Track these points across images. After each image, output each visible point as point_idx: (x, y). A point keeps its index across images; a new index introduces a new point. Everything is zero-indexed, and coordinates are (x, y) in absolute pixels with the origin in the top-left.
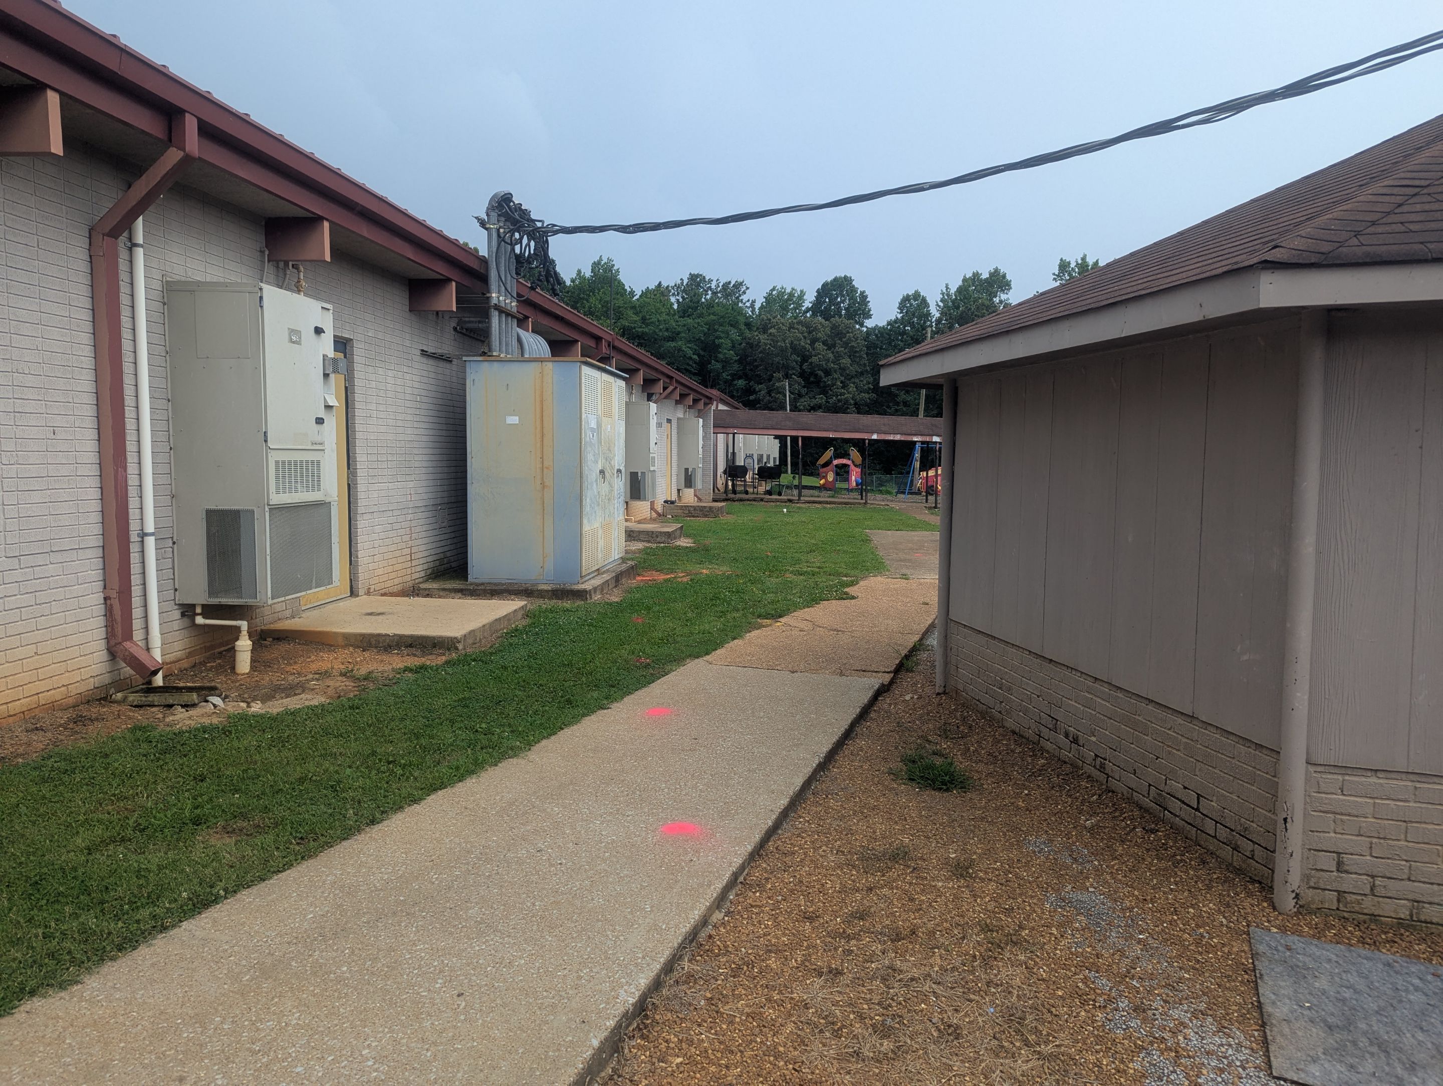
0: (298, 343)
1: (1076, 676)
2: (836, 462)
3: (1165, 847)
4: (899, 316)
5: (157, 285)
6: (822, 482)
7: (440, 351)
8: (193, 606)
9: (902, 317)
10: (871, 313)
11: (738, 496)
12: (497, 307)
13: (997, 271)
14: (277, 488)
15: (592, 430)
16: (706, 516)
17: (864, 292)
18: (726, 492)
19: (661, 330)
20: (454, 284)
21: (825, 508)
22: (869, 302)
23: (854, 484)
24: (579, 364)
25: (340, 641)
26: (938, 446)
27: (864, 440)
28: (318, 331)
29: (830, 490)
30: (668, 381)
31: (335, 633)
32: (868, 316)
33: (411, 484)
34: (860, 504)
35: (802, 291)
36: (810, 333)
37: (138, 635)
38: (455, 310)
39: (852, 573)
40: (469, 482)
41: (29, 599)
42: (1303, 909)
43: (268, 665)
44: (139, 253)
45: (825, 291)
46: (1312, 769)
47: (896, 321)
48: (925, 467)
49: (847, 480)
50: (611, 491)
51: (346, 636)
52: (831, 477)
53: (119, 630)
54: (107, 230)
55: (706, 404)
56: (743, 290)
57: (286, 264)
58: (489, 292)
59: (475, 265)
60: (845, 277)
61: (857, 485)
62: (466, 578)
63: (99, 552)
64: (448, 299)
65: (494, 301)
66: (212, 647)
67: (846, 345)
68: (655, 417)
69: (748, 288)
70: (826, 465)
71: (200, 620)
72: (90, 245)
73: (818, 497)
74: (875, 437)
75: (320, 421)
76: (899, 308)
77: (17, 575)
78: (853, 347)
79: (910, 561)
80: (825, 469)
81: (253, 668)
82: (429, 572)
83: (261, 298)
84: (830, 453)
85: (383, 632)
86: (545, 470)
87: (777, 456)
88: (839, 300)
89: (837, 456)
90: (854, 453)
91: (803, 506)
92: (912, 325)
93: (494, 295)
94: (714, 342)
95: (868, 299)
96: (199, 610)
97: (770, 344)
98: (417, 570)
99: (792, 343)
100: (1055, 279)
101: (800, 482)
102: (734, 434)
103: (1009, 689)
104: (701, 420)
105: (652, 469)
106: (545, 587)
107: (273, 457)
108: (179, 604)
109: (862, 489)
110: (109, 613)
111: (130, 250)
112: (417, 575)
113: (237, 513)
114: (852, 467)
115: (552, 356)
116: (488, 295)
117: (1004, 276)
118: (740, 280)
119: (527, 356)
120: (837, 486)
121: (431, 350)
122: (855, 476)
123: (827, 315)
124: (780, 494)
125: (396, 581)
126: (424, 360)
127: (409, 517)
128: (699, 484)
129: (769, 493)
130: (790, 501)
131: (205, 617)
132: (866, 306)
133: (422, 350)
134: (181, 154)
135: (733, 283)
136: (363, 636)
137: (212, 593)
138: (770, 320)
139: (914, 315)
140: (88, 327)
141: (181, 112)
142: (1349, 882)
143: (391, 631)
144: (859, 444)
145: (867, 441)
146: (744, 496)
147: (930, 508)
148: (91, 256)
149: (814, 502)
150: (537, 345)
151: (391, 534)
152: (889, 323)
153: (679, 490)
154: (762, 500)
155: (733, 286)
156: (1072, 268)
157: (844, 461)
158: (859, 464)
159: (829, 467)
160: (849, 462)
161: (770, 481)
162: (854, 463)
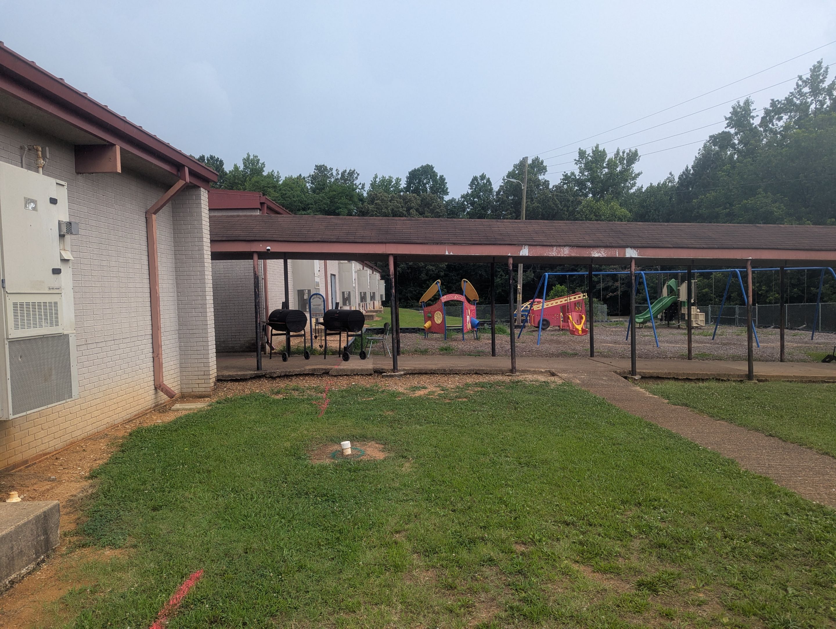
2: (445, 298)
4: (470, 191)
6: (428, 324)
9: (472, 192)
10: (448, 191)
13: (537, 159)
17: (443, 176)
22: (446, 183)
23: (469, 326)
32: (447, 194)
35: (397, 179)
36: (406, 203)
45: (414, 176)
47: (467, 194)
48: (524, 301)
52: (438, 318)
56: (355, 176)
60: (428, 165)
61: (473, 326)
67: (432, 211)
69: (358, 175)
74: (525, 252)
76: (470, 185)
78: (438, 212)
80: (431, 307)
84: (435, 287)
87: (383, 292)
88: (425, 181)
89: (446, 290)
90: (467, 286)
92: (479, 197)
95: (445, 181)
97: (376, 211)
99: (393, 210)
100: (576, 163)
114: (466, 304)
117: (542, 162)
118: (353, 169)
120: (447, 327)
122: (469, 316)
123: (416, 191)
124: (363, 356)
129: (345, 354)
130: (378, 372)
132: (444, 186)
135: (348, 171)
138: (376, 195)
139: (480, 190)
145: (511, 261)
152: (462, 197)
154: (326, 373)
155: (349, 173)
156: (588, 155)
157: (456, 297)
158: (474, 300)
159: (436, 306)
160: (461, 298)
161: (344, 334)
162: (467, 298)
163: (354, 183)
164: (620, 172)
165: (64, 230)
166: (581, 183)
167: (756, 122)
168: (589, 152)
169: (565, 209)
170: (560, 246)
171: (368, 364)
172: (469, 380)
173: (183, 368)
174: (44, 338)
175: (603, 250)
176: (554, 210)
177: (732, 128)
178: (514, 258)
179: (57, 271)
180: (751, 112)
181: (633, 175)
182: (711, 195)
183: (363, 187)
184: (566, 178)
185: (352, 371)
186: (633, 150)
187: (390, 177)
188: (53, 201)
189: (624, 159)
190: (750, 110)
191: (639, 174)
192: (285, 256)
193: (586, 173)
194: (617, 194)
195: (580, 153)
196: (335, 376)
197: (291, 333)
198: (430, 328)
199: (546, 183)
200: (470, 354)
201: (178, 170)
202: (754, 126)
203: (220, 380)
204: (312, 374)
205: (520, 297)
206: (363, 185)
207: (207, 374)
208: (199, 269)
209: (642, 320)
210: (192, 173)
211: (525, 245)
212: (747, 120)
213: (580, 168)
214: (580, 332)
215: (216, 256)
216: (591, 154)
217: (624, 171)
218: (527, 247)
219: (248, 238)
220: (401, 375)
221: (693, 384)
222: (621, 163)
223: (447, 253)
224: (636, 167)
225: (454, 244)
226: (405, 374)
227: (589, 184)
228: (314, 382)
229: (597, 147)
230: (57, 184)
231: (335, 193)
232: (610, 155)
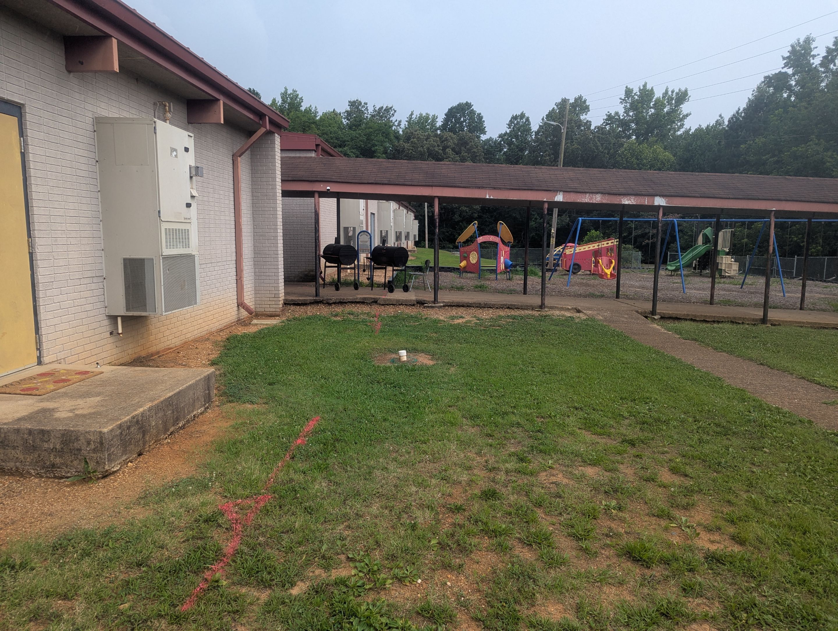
2: (481, 239)
4: (508, 131)
6: (463, 264)
9: (511, 132)
10: (486, 129)
13: (579, 97)
17: (480, 114)
22: (484, 121)
23: (502, 267)
29: (473, 274)
32: (484, 133)
35: (434, 115)
36: (442, 142)
45: (452, 113)
47: (506, 133)
49: (494, 261)
52: (474, 258)
56: (392, 113)
60: (467, 103)
61: (506, 267)
67: (469, 151)
69: (395, 111)
74: (559, 198)
76: (509, 125)
78: (474, 152)
80: (467, 248)
84: (472, 228)
87: (417, 233)
88: (462, 119)
89: (482, 232)
90: (503, 228)
91: (441, 315)
92: (517, 137)
94: (370, 149)
95: (483, 119)
97: (412, 150)
99: (428, 149)
100: (621, 102)
114: (501, 245)
117: (585, 101)
118: (390, 106)
122: (503, 259)
123: (452, 130)
124: (406, 289)
129: (390, 286)
130: (421, 303)
132: (482, 124)
135: (384, 108)
138: (412, 133)
139: (519, 130)
145: (546, 206)
149: (459, 305)
152: (500, 136)
154: (375, 302)
155: (385, 110)
156: (635, 94)
157: (491, 238)
158: (509, 242)
159: (473, 246)
160: (496, 239)
161: (390, 268)
162: (502, 240)
163: (391, 119)
164: (667, 113)
165: (194, 173)
166: (625, 124)
167: (816, 62)
168: (636, 90)
169: (606, 151)
170: (592, 193)
171: (411, 296)
172: (502, 313)
173: (257, 291)
174: (181, 256)
175: (633, 197)
176: (595, 152)
177: (789, 68)
178: (549, 203)
179: (189, 205)
180: (812, 51)
181: (681, 116)
182: (760, 140)
183: (399, 125)
184: (610, 118)
185: (398, 301)
186: (683, 89)
187: (427, 114)
188: (187, 150)
189: (672, 99)
190: (811, 49)
191: (687, 115)
192: (339, 196)
193: (631, 114)
194: (663, 137)
195: (626, 92)
196: (383, 305)
197: (342, 266)
198: (465, 268)
199: (588, 124)
200: (502, 292)
201: (261, 119)
202: (814, 66)
203: (287, 303)
204: (362, 302)
205: (553, 241)
206: (400, 122)
207: (276, 296)
208: (272, 205)
209: (674, 268)
210: (272, 122)
211: (560, 191)
212: (807, 59)
213: (625, 107)
214: (609, 276)
215: (286, 194)
216: (638, 93)
217: (672, 112)
218: (561, 193)
219: (310, 179)
220: (441, 307)
221: (708, 325)
222: (670, 103)
223: (488, 197)
224: (685, 108)
225: (495, 188)
226: (444, 306)
227: (633, 125)
228: (366, 309)
229: (645, 86)
230: (189, 136)
231: (371, 130)
232: (658, 94)
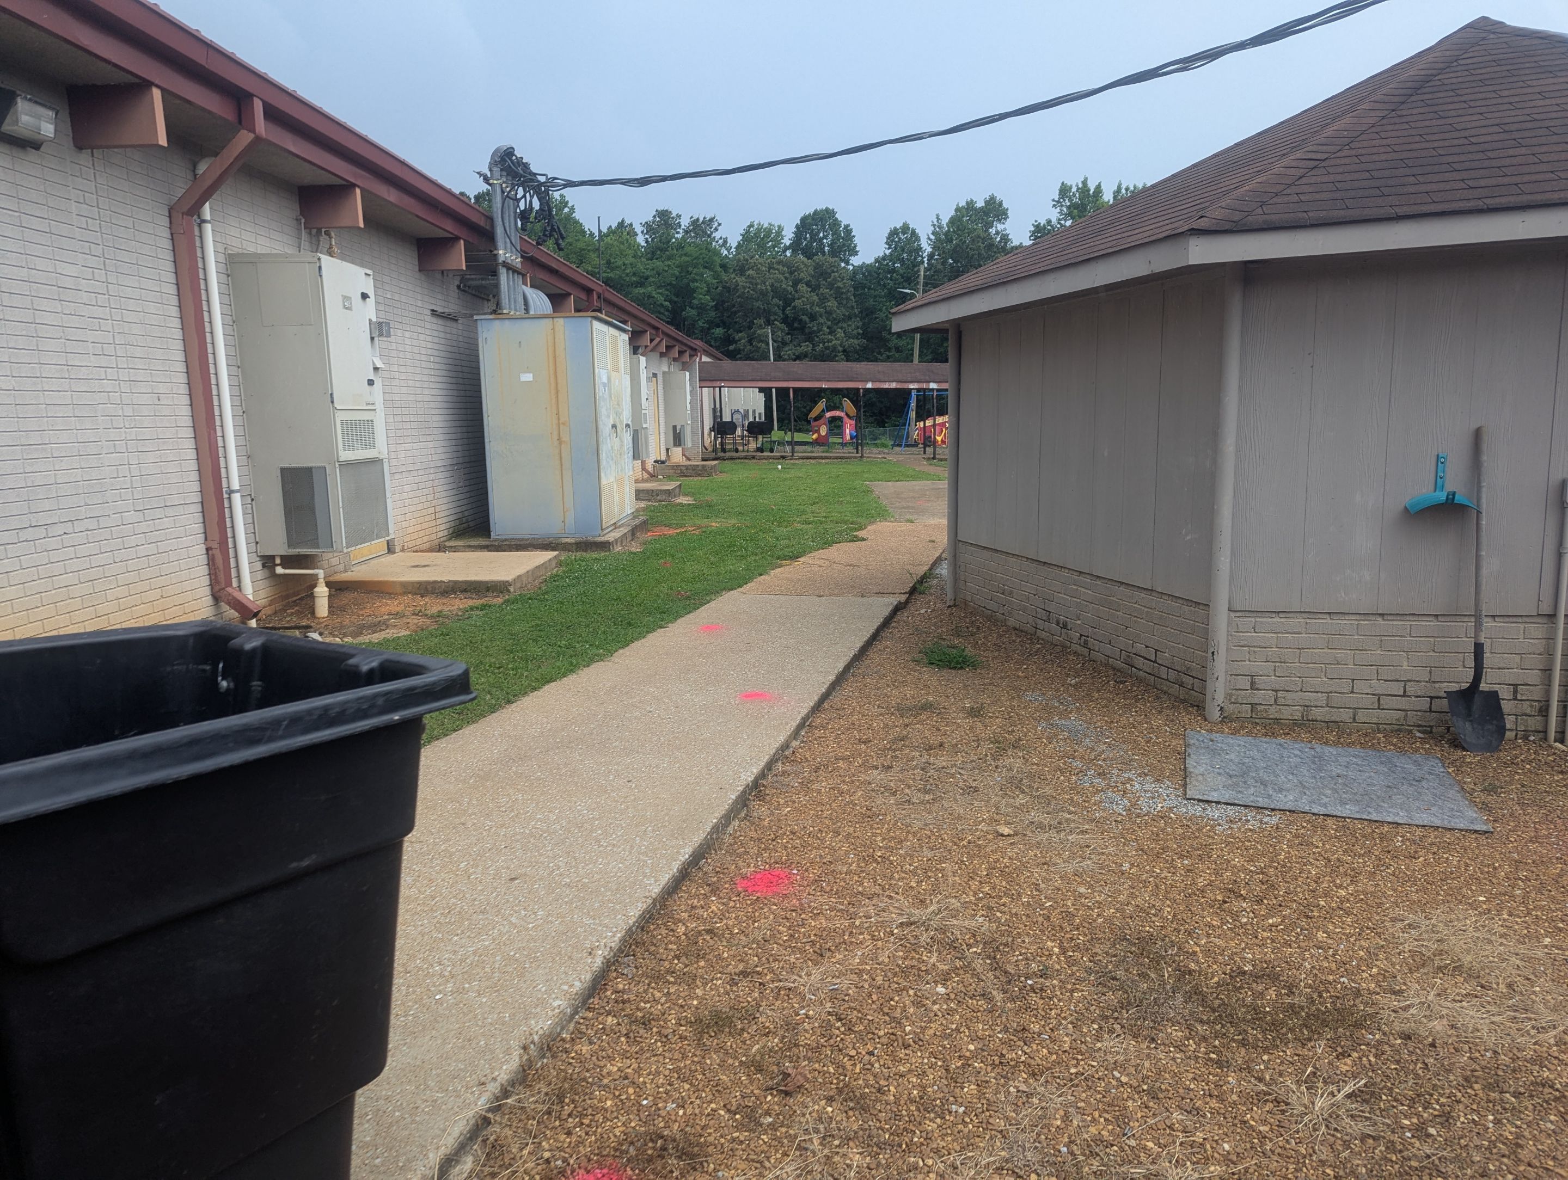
0: (349, 309)
1: (1065, 573)
2: (828, 415)
3: (1130, 691)
4: (888, 252)
5: (222, 258)
6: (815, 436)
7: (447, 310)
8: (272, 558)
9: (891, 254)
10: (858, 249)
11: (728, 455)
12: (505, 264)
13: (993, 198)
14: (344, 446)
15: (604, 385)
16: (699, 475)
17: (848, 225)
18: (715, 450)
19: (627, 275)
20: (462, 242)
21: (820, 463)
22: (854, 236)
23: (848, 437)
24: (590, 319)
25: (399, 589)
26: (935, 393)
27: (858, 389)
28: (364, 296)
29: (823, 444)
30: (654, 332)
31: (393, 582)
32: (856, 253)
33: (431, 445)
34: (856, 457)
35: (779, 227)
36: (791, 273)
37: (235, 584)
38: (464, 268)
39: (859, 520)
40: (486, 440)
41: (151, 549)
42: (1225, 719)
43: (343, 609)
44: (208, 228)
45: (805, 226)
46: (1232, 615)
47: (884, 258)
48: (921, 417)
49: (841, 434)
50: (622, 446)
51: (404, 585)
52: (824, 431)
53: (221, 576)
54: (185, 209)
55: (691, 356)
56: (713, 226)
57: (319, 230)
58: (496, 249)
59: (482, 222)
60: (827, 210)
61: (851, 438)
62: (489, 536)
63: (198, 508)
64: (458, 259)
65: (501, 259)
66: (287, 597)
67: (831, 286)
68: (645, 371)
69: (719, 225)
70: (816, 419)
71: (280, 570)
72: (171, 223)
73: (812, 452)
74: (869, 385)
75: (371, 382)
76: (887, 243)
77: (143, 527)
78: (839, 288)
79: (913, 508)
80: (816, 423)
81: (329, 612)
82: (451, 530)
83: (320, 268)
84: (822, 405)
85: (439, 579)
86: (562, 426)
87: (763, 411)
88: (821, 235)
89: (829, 408)
90: (847, 403)
91: (797, 462)
92: (902, 261)
93: (501, 252)
94: (687, 286)
95: (853, 234)
96: (278, 561)
97: (749, 288)
98: (440, 528)
99: (772, 285)
100: (1054, 205)
101: (793, 438)
102: (720, 388)
103: (1011, 593)
104: (687, 374)
105: (644, 426)
106: (569, 540)
107: (340, 417)
108: (260, 556)
109: (858, 442)
110: (211, 562)
111: (200, 225)
112: (440, 534)
113: (309, 470)
114: (846, 419)
115: (554, 311)
116: (495, 252)
117: (1001, 203)
118: (710, 216)
119: (532, 312)
120: (831, 440)
121: (440, 309)
122: (848, 431)
123: (809, 254)
124: (772, 451)
125: (426, 539)
126: (434, 320)
127: (432, 477)
128: (689, 443)
129: (760, 450)
130: (783, 457)
131: (284, 567)
132: (851, 241)
133: (433, 310)
134: (252, 136)
135: (701, 219)
136: (420, 583)
137: (290, 545)
138: (747, 260)
139: (903, 250)
140: (174, 300)
141: (249, 96)
142: (1259, 697)
143: (445, 578)
144: (853, 395)
145: (861, 391)
146: (734, 454)
147: (928, 459)
148: (172, 234)
149: (808, 458)
150: (539, 301)
151: (419, 493)
152: (877, 260)
153: (667, 450)
154: (753, 457)
155: (705, 222)
157: (837, 413)
159: (822, 421)
160: (842, 414)
161: (760, 437)
162: (847, 415)
163: (713, 237)
168: (1073, 189)
170: (888, 381)
171: (775, 454)
183: (725, 243)
185: (768, 457)
187: (768, 223)
193: (1068, 223)
195: (1060, 190)
196: (758, 460)
197: (727, 436)
198: (817, 439)
199: (1005, 238)
204: (745, 458)
205: (913, 414)
206: (726, 240)
211: (867, 380)
213: (1060, 213)
216: (1077, 194)
218: (869, 382)
220: (796, 459)
231: (684, 257)
